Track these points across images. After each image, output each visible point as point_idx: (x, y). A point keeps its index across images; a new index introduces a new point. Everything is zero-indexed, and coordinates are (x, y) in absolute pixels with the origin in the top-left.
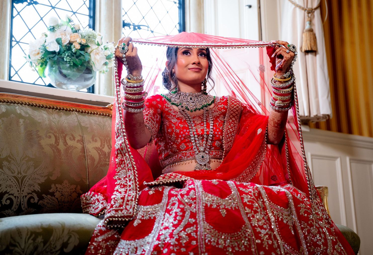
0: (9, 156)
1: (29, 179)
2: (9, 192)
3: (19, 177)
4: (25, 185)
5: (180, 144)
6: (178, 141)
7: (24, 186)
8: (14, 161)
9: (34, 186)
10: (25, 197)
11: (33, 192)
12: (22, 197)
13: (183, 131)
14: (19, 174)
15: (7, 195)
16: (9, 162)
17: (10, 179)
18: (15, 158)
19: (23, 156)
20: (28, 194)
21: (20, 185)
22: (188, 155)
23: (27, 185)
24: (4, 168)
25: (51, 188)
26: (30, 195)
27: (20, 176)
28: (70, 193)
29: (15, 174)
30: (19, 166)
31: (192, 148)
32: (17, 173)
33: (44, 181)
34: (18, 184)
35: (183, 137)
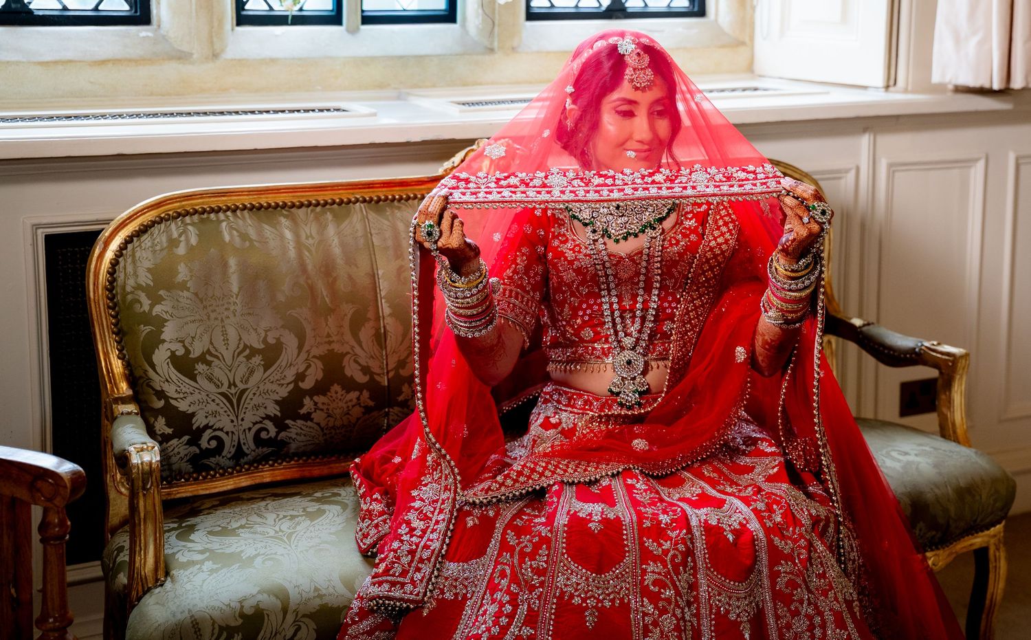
0: (209, 352)
1: (254, 394)
2: (213, 426)
3: (232, 394)
4: (246, 408)
5: (581, 327)
6: (576, 323)
7: (244, 410)
8: (220, 360)
9: (265, 408)
10: (247, 431)
11: (263, 418)
12: (241, 432)
13: (587, 302)
14: (233, 387)
15: (209, 431)
16: (209, 364)
17: (213, 400)
18: (221, 353)
19: (238, 347)
20: (254, 424)
21: (236, 410)
22: (597, 353)
23: (250, 407)
24: (198, 378)
25: (302, 406)
26: (258, 426)
27: (233, 390)
28: (346, 409)
29: (224, 389)
30: (230, 371)
31: (607, 337)
32: (226, 384)
33: (287, 395)
34: (231, 409)
35: (587, 315)
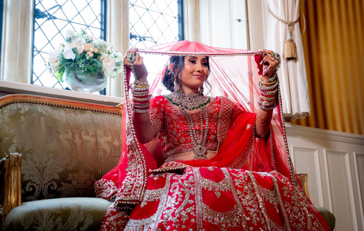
0: (32, 149)
1: (49, 169)
2: (32, 181)
3: (40, 168)
5: (181, 137)
6: (178, 136)
7: (45, 175)
8: (36, 153)
9: (54, 175)
10: (45, 185)
11: (52, 180)
12: (43, 185)
14: (41, 165)
15: (30, 183)
16: (32, 154)
17: (33, 169)
18: (36, 150)
19: (44, 149)
20: (49, 182)
21: (42, 175)
22: (187, 147)
23: (47, 174)
24: (27, 160)
25: (68, 177)
26: (50, 183)
27: (41, 166)
28: (85, 181)
29: (37, 165)
30: (40, 158)
31: (190, 141)
32: (38, 163)
33: (62, 171)
34: (39, 174)
35: (183, 132)
